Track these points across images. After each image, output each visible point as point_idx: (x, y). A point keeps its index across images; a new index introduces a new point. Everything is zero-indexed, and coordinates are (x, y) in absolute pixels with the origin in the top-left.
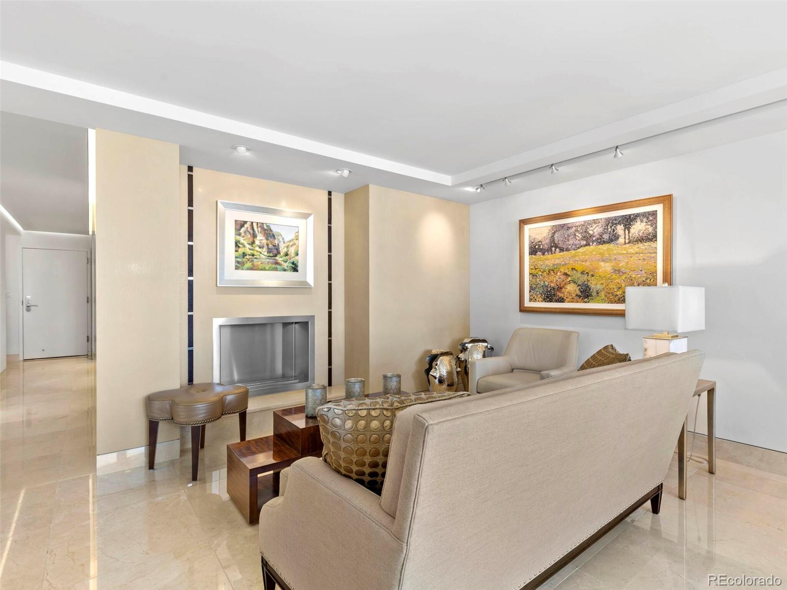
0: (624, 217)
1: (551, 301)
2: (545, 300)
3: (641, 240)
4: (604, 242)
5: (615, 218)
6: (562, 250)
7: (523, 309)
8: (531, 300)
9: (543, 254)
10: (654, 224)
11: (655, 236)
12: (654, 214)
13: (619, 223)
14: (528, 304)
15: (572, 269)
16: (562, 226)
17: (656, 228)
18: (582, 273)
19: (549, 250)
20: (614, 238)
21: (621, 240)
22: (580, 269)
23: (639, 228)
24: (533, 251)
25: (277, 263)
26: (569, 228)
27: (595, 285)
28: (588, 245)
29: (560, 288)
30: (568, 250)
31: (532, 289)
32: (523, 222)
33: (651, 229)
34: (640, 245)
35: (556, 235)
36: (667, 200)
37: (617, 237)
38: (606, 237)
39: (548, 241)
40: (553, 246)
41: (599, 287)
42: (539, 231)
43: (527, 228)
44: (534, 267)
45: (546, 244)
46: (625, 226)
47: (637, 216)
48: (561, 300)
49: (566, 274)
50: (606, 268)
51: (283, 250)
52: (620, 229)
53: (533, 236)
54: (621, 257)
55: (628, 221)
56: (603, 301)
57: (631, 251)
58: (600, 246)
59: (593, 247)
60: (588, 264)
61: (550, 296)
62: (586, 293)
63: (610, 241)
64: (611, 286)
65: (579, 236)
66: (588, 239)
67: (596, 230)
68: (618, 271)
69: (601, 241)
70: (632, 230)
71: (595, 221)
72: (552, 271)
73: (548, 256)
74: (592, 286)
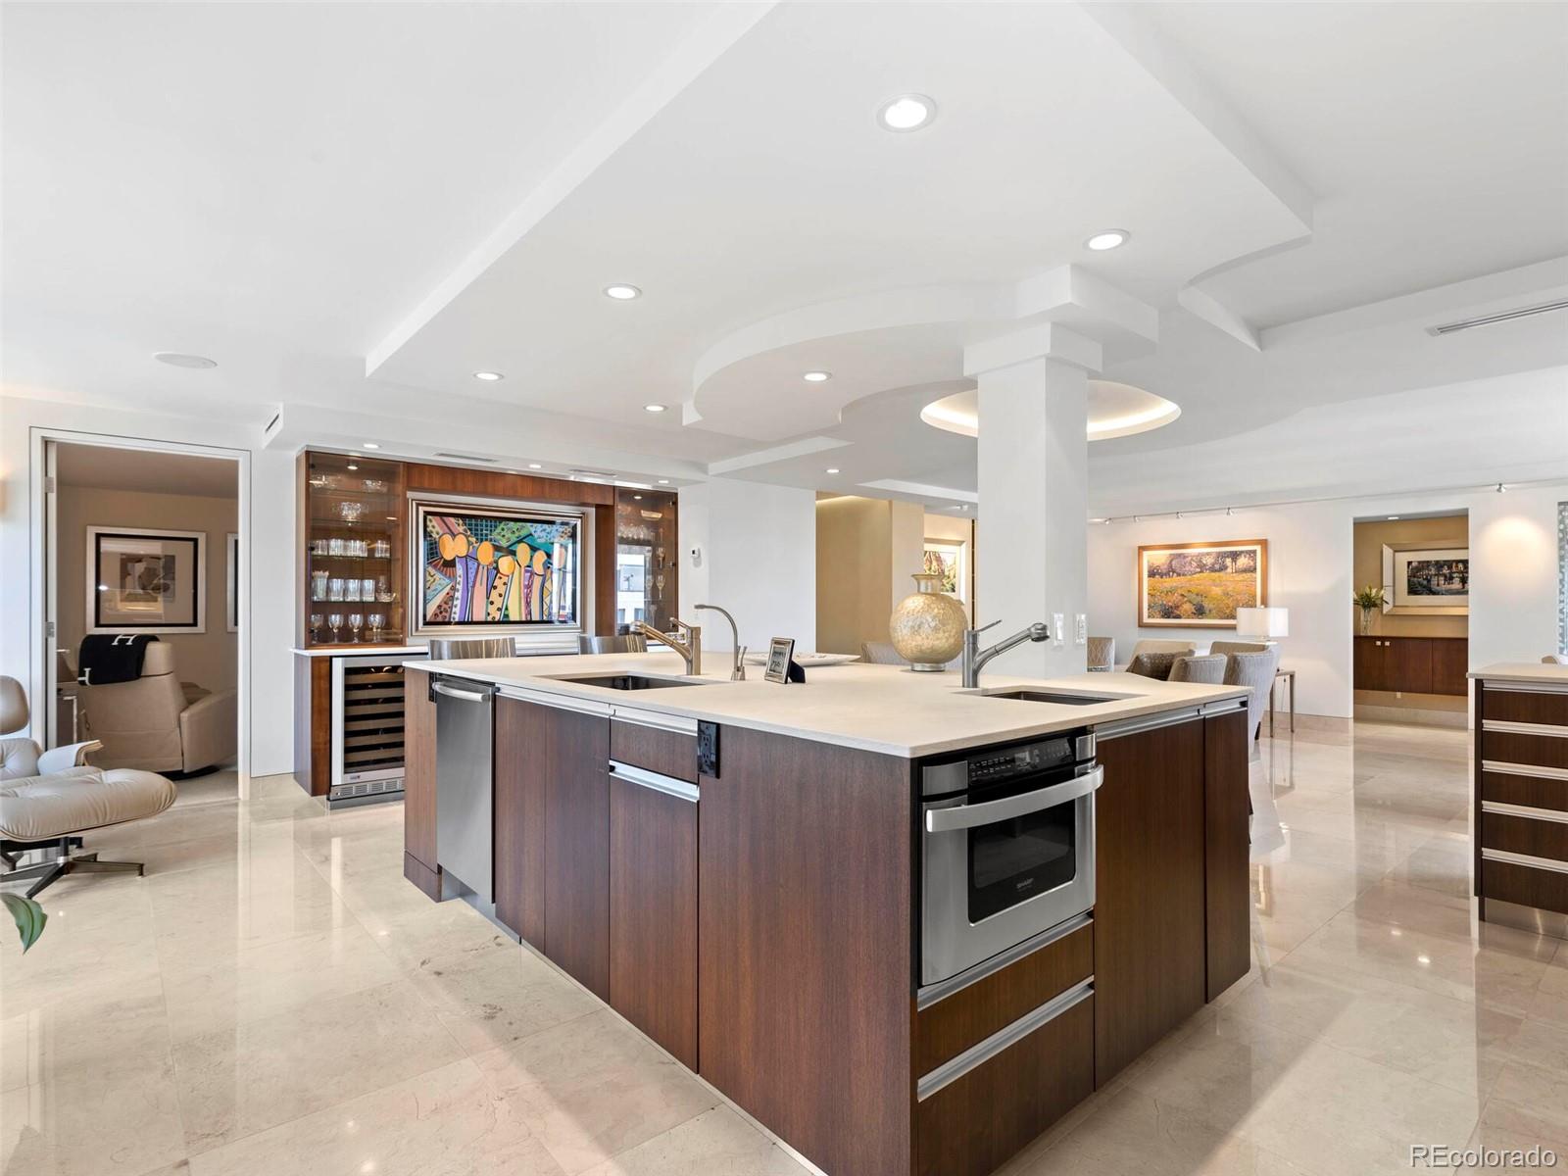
0: (1231, 552)
1: (1169, 617)
2: (1163, 617)
3: (1245, 571)
4: (1216, 571)
5: (1225, 553)
6: (1179, 575)
7: (1141, 625)
8: (1149, 617)
9: (1162, 577)
10: (1254, 560)
11: (1255, 569)
12: (1254, 552)
13: (1228, 557)
14: (1146, 620)
15: (1189, 591)
16: (1180, 555)
17: (1255, 563)
18: (1197, 595)
19: (1167, 574)
20: (1223, 568)
21: (1229, 570)
22: (1196, 591)
23: (1243, 562)
24: (1152, 574)
25: (943, 585)
26: (1185, 557)
27: (1207, 605)
28: (1201, 572)
29: (1177, 607)
30: (1184, 575)
31: (1150, 607)
32: (1142, 549)
33: (1252, 563)
34: (1244, 575)
35: (1173, 562)
36: (1264, 543)
37: (1226, 568)
38: (1217, 567)
39: (1166, 566)
40: (1171, 571)
41: (1211, 606)
42: (1159, 558)
43: (1146, 554)
44: (1152, 589)
45: (1164, 569)
46: (1232, 559)
47: (1242, 552)
48: (1178, 617)
49: (1182, 595)
50: (1217, 591)
51: (947, 573)
52: (1228, 561)
53: (1151, 561)
54: (1228, 583)
55: (1235, 556)
56: (1214, 618)
57: (1236, 579)
58: (1213, 574)
59: (1206, 574)
60: (1202, 587)
61: (1168, 612)
62: (1200, 611)
63: (1221, 570)
64: (1221, 606)
65: (1194, 564)
66: (1202, 567)
67: (1209, 561)
68: (1226, 594)
69: (1213, 570)
70: (1238, 563)
71: (1208, 554)
72: (1170, 592)
73: (1166, 579)
74: (1206, 606)
